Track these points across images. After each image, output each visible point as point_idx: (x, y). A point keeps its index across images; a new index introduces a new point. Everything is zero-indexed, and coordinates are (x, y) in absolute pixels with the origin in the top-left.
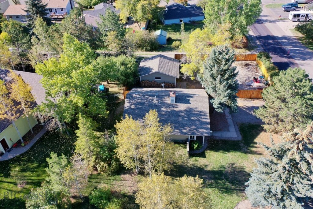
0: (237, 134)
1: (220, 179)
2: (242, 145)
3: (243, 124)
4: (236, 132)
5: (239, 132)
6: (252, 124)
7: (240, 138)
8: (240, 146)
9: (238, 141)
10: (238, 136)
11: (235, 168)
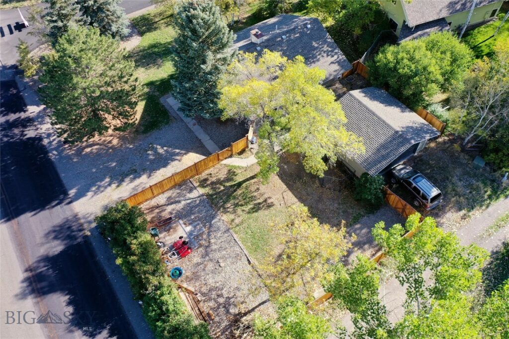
0: (168, 103)
1: (164, 50)
2: (157, 93)
3: (167, 123)
4: (171, 107)
5: (168, 108)
6: (154, 131)
7: (162, 100)
8: (158, 91)
9: (163, 95)
10: (166, 101)
11: (154, 66)
